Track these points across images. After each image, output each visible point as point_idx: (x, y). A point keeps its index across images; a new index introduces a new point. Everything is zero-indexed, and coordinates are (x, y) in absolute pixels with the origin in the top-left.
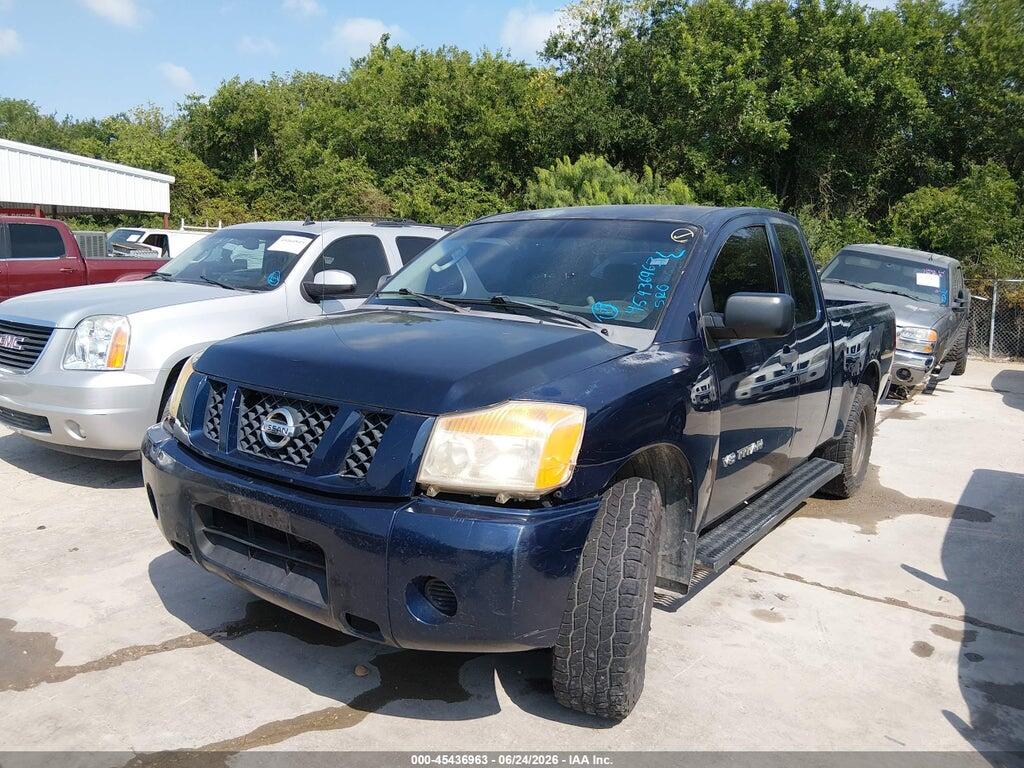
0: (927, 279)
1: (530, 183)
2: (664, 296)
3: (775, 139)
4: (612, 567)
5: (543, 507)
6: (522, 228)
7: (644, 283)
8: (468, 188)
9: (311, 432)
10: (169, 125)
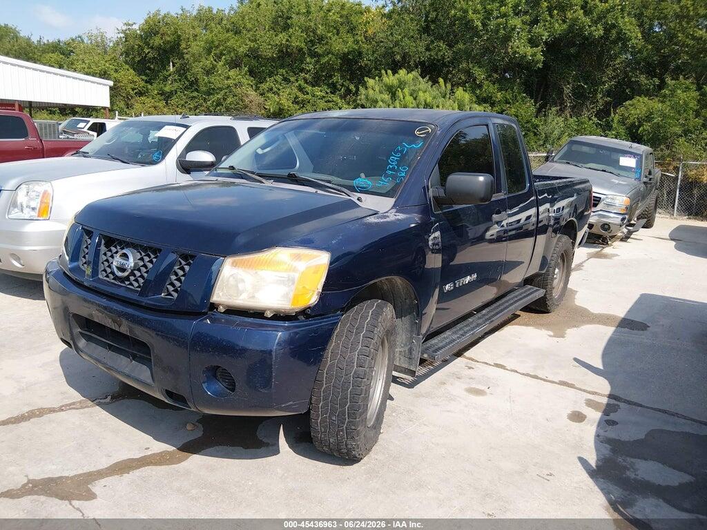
0: (627, 162)
1: (362, 90)
2: (403, 175)
3: (533, 61)
4: (349, 360)
5: (298, 319)
6: (318, 124)
7: (392, 165)
8: (318, 91)
9: (145, 266)
10: (111, 44)
